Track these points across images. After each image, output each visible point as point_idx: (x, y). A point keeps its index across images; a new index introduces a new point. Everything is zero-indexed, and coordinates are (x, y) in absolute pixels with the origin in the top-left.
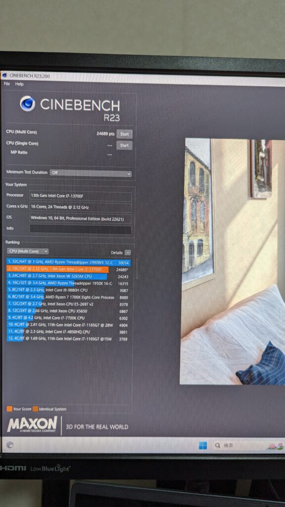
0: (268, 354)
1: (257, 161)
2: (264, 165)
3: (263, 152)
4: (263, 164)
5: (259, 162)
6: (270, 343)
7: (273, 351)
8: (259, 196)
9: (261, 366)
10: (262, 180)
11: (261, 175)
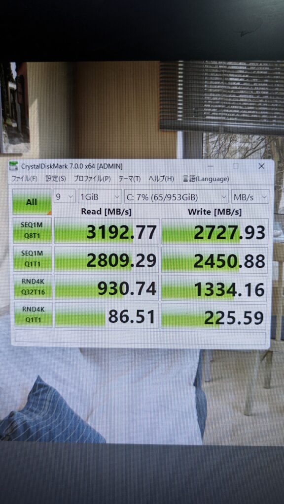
0: (37, 395)
1: (6, 96)
2: (16, 101)
3: (13, 81)
4: (14, 100)
5: (8, 98)
6: (39, 379)
7: (45, 392)
8: (10, 151)
9: (27, 413)
10: (14, 125)
11: (12, 118)
